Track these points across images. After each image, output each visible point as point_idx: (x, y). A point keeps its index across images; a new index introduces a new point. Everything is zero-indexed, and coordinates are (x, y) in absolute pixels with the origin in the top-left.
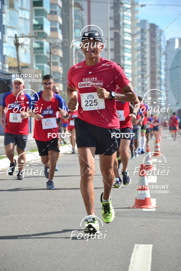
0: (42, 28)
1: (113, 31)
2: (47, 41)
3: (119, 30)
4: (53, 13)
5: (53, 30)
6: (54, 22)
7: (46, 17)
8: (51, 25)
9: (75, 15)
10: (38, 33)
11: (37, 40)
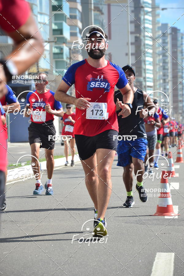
0: (61, 33)
1: (134, 35)
2: (67, 46)
3: (140, 34)
4: (73, 17)
5: (73, 35)
6: (73, 27)
7: (66, 22)
8: (71, 29)
9: (95, 19)
10: (58, 38)
11: (57, 46)
